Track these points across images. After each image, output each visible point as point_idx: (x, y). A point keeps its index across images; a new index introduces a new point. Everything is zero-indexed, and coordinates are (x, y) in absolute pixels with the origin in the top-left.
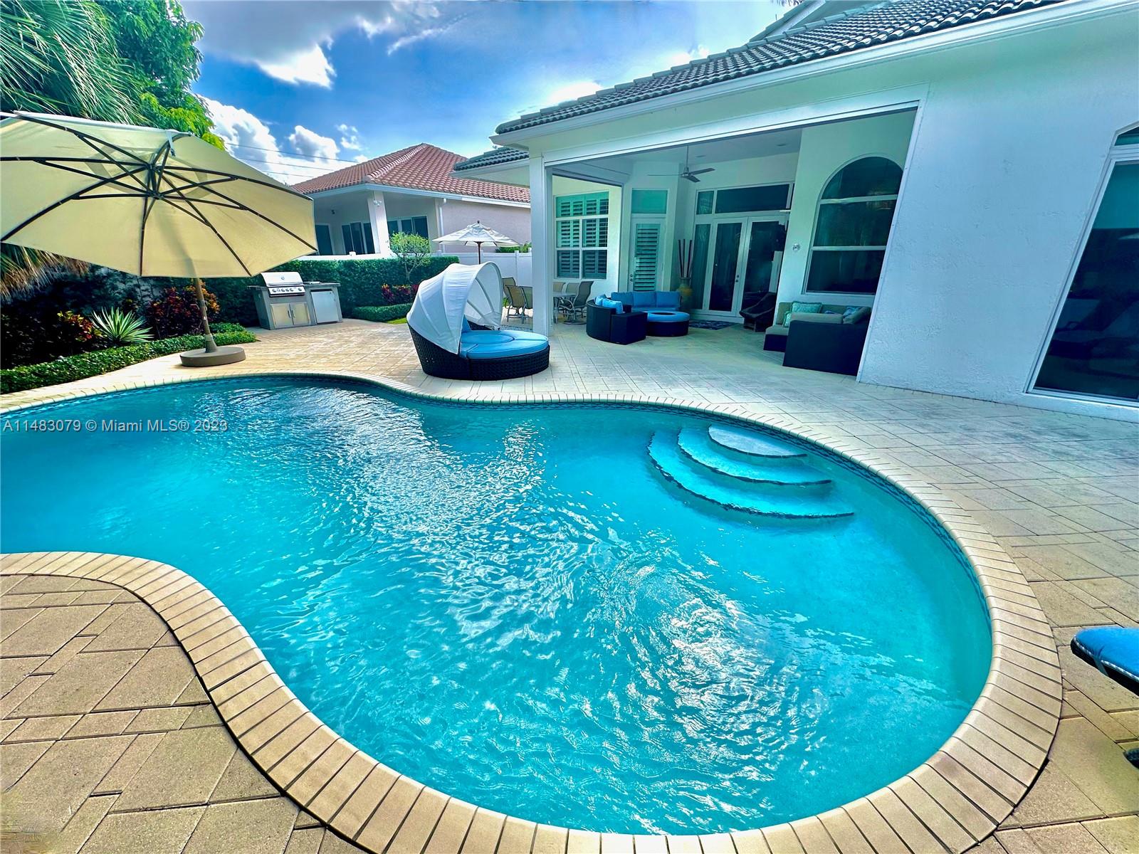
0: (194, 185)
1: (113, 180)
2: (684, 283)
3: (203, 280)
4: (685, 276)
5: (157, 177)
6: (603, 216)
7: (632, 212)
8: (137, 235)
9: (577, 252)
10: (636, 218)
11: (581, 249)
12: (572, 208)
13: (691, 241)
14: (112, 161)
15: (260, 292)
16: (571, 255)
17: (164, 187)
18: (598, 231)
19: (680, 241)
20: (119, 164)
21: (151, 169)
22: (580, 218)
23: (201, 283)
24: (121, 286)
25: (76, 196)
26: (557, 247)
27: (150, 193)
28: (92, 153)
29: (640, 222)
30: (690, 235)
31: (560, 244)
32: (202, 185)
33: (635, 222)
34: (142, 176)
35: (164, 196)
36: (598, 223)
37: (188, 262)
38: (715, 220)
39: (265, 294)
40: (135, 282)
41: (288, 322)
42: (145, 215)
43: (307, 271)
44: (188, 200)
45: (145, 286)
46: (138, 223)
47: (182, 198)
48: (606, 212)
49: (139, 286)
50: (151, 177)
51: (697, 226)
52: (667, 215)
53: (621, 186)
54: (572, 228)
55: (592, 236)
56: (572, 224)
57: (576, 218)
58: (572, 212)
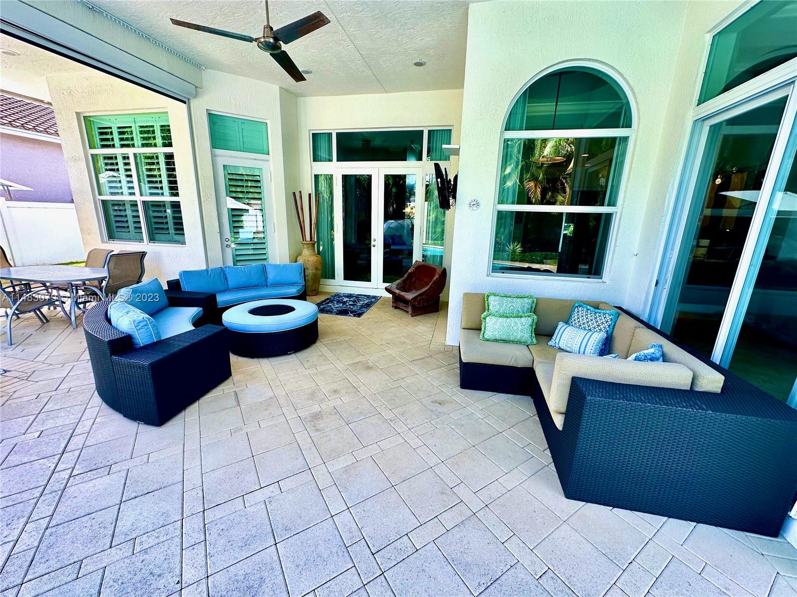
2: (308, 248)
4: (308, 238)
6: (168, 150)
7: (213, 146)
9: (134, 205)
10: (222, 156)
11: (138, 198)
12: (116, 136)
13: (310, 195)
16: (128, 207)
18: (164, 173)
19: (294, 193)
22: (130, 151)
26: (100, 194)
30: (307, 187)
31: (106, 190)
33: (221, 162)
36: (162, 160)
38: (339, 169)
48: (170, 145)
51: (315, 176)
52: (271, 157)
53: (184, 102)
54: (121, 166)
55: (153, 181)
56: (120, 161)
57: (125, 150)
58: (117, 142)
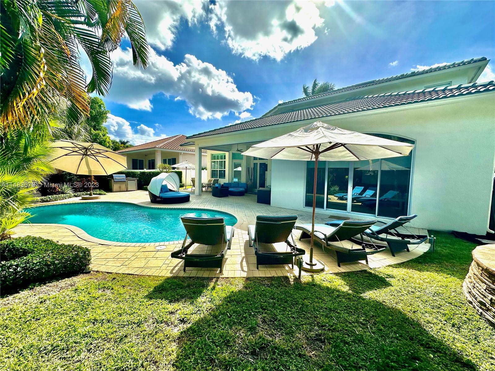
0: (97, 153)
1: (76, 151)
3: (94, 176)
5: (88, 151)
6: (225, 160)
7: (232, 159)
8: (78, 164)
9: (217, 170)
11: (218, 169)
12: (216, 157)
14: (77, 147)
15: (111, 180)
17: (89, 153)
18: (223, 164)
19: (248, 168)
20: (79, 148)
21: (86, 149)
22: (218, 160)
23: (93, 177)
24: (68, 177)
25: (66, 155)
27: (85, 154)
28: (73, 146)
29: (235, 162)
30: (252, 166)
31: (213, 168)
32: (99, 153)
33: (234, 162)
34: (84, 151)
35: (88, 155)
36: (223, 162)
37: (90, 171)
38: (259, 162)
39: (113, 181)
40: (73, 176)
41: (119, 190)
42: (82, 159)
43: (128, 175)
44: (95, 156)
45: (75, 177)
46: (80, 161)
47: (93, 156)
49: (73, 178)
50: (86, 150)
51: (254, 163)
52: (244, 160)
53: (228, 152)
54: (216, 163)
55: (221, 166)
56: (216, 162)
57: (217, 160)
58: (216, 159)
